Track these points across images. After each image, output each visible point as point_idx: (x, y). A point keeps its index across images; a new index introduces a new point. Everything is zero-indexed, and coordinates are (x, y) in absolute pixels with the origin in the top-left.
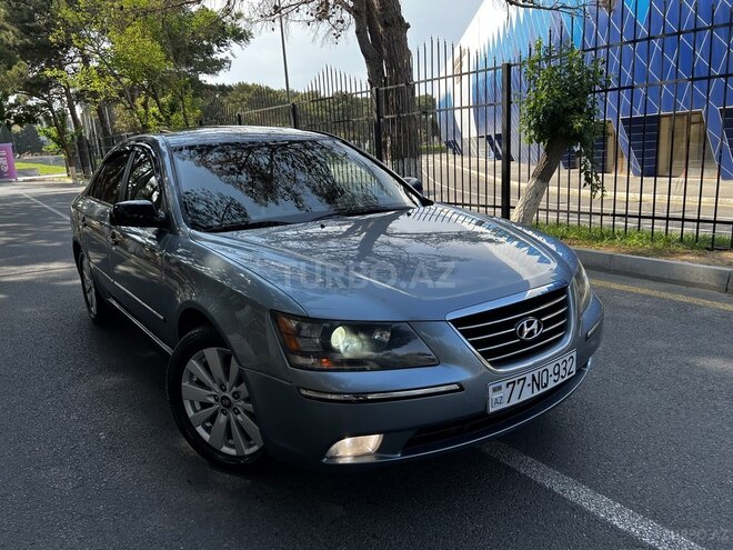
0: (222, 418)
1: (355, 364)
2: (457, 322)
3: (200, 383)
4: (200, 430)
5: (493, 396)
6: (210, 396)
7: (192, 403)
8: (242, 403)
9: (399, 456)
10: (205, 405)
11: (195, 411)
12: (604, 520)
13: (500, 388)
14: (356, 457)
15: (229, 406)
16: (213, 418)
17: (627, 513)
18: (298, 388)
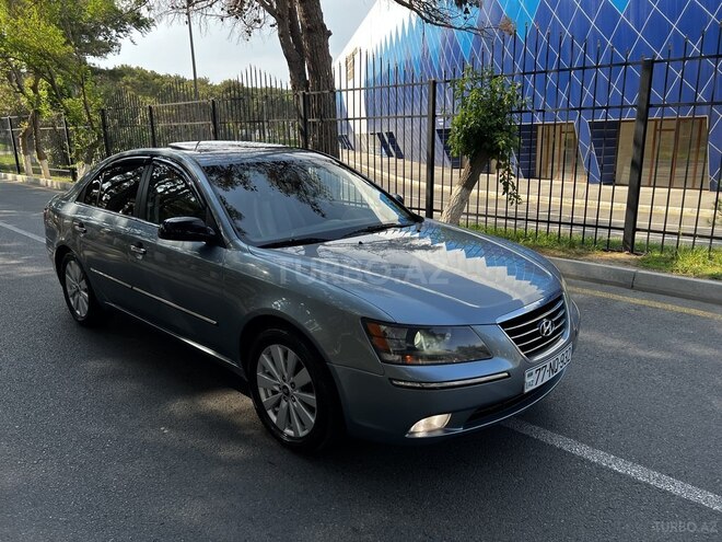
0: (284, 404)
1: (434, 359)
2: (504, 325)
3: (269, 374)
4: (270, 413)
5: (528, 380)
6: (276, 385)
7: (265, 390)
8: (297, 392)
9: (461, 430)
10: (274, 392)
11: (267, 397)
12: (607, 467)
13: (532, 374)
14: (429, 432)
15: (288, 394)
16: (278, 404)
17: (621, 461)
18: (391, 379)
